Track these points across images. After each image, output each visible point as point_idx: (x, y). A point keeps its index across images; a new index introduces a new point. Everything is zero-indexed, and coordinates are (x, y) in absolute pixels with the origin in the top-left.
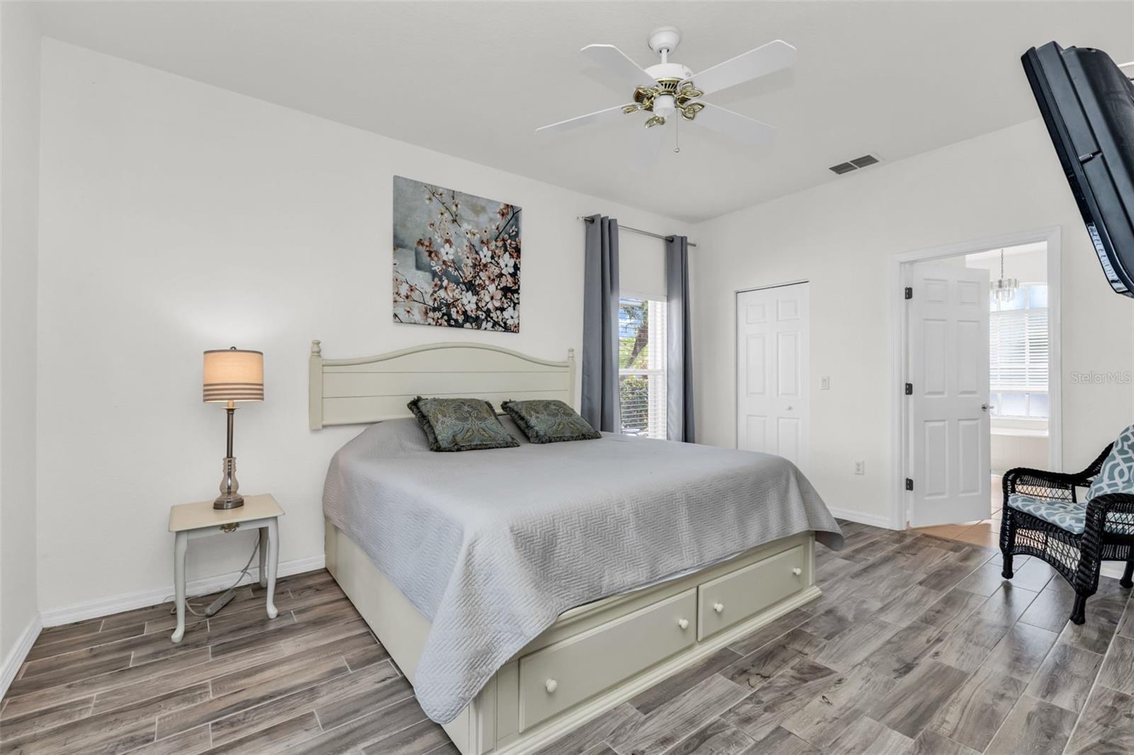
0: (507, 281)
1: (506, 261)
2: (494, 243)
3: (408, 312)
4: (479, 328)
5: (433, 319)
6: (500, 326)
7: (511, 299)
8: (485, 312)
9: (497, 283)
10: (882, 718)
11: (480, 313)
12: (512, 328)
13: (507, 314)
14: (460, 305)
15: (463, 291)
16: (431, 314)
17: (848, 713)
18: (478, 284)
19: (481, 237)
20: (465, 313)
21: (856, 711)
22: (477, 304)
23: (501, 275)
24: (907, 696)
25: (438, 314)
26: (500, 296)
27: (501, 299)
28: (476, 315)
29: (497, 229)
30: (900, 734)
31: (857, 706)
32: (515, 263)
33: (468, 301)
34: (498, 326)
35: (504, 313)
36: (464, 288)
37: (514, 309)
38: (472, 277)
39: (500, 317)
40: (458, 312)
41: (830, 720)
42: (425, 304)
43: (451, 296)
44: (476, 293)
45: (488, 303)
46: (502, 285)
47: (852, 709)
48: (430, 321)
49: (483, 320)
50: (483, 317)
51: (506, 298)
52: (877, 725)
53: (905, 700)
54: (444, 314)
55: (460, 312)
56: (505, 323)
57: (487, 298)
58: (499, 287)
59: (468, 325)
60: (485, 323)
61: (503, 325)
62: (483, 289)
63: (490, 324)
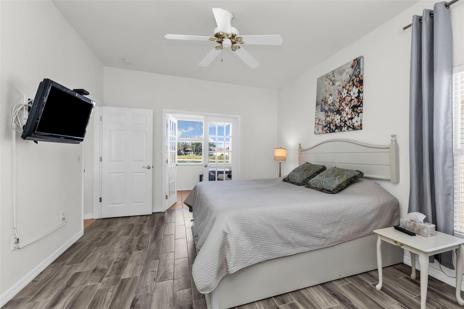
0: (355, 102)
1: (355, 90)
2: (348, 84)
3: (318, 130)
4: (341, 131)
5: (325, 130)
6: (351, 128)
7: (356, 111)
8: (344, 122)
9: (349, 105)
10: (134, 278)
11: (342, 123)
12: (357, 128)
13: (354, 121)
14: (334, 122)
15: (335, 115)
16: (324, 129)
17: (145, 273)
18: (341, 109)
19: (343, 85)
20: (336, 125)
21: (143, 275)
22: (340, 119)
23: (352, 100)
24: (129, 292)
25: (326, 128)
26: (351, 111)
27: (351, 113)
28: (340, 125)
29: (350, 76)
30: (127, 277)
31: (144, 276)
32: (359, 89)
33: (337, 119)
34: (350, 128)
35: (353, 120)
36: (335, 113)
37: (358, 117)
38: (339, 107)
39: (351, 123)
40: (333, 125)
41: (148, 268)
42: (323, 125)
43: (331, 119)
44: (340, 114)
45: (345, 117)
46: (352, 106)
47: (144, 274)
48: (324, 132)
49: (343, 127)
50: (343, 125)
51: (354, 112)
52: (135, 276)
53: (129, 289)
54: (328, 128)
55: (334, 125)
56: (353, 126)
57: (345, 115)
58: (350, 107)
59: (337, 131)
60: (344, 128)
61: (352, 127)
62: (343, 111)
63: (346, 128)
